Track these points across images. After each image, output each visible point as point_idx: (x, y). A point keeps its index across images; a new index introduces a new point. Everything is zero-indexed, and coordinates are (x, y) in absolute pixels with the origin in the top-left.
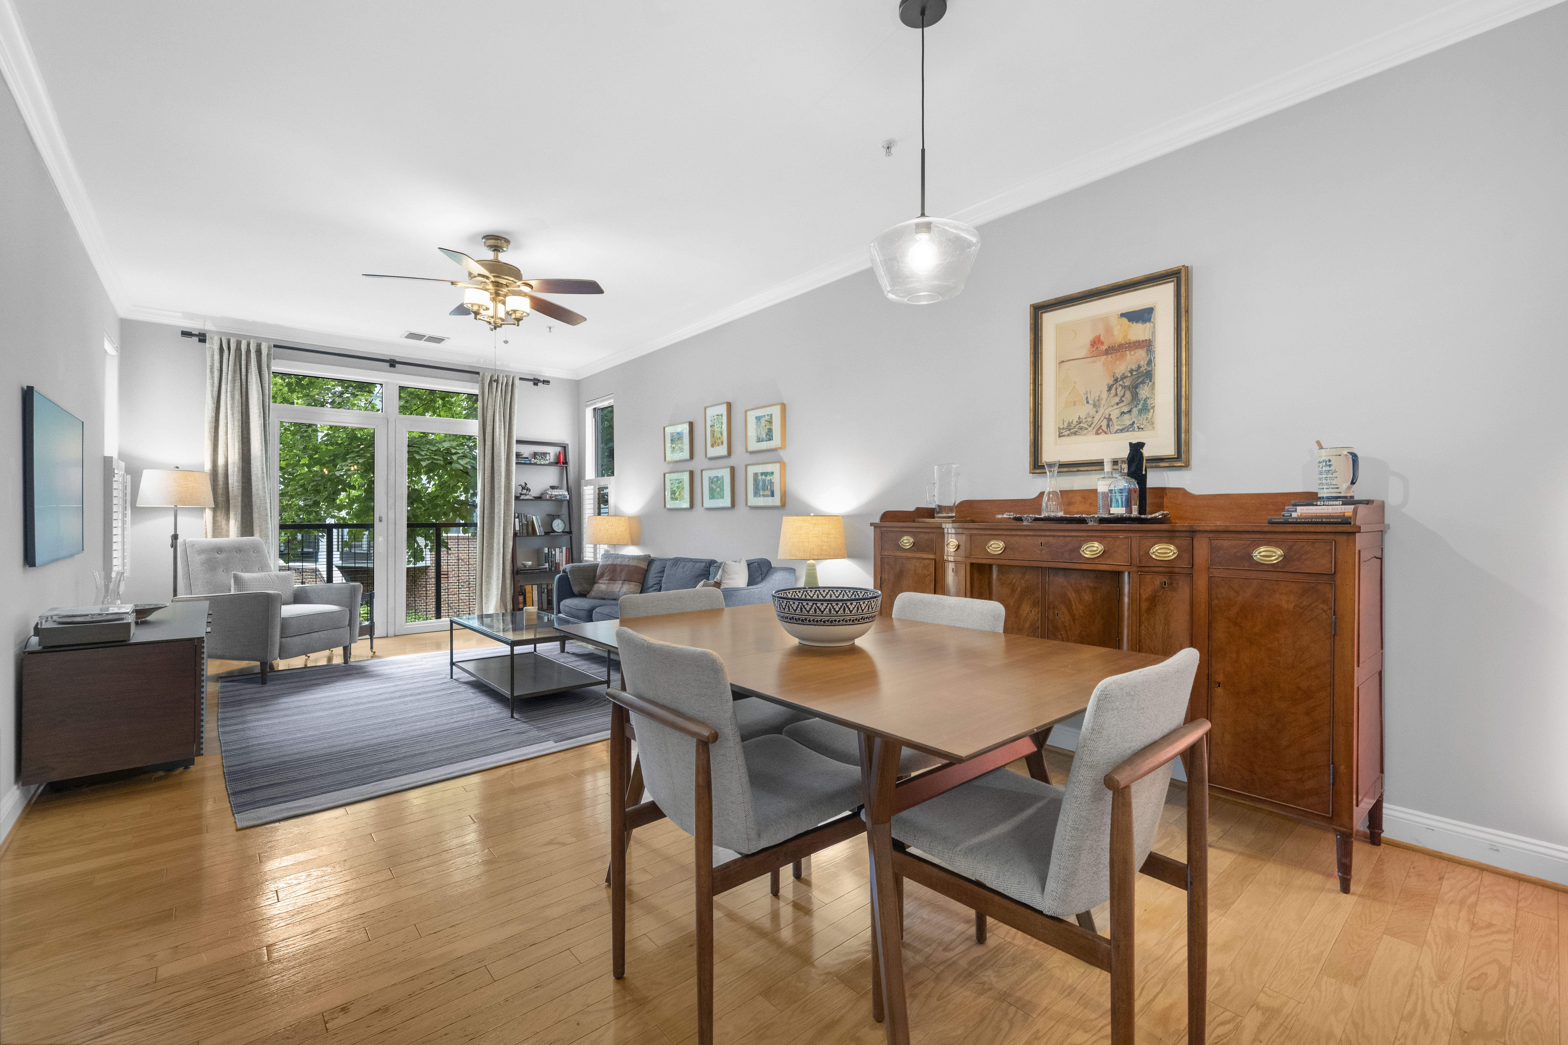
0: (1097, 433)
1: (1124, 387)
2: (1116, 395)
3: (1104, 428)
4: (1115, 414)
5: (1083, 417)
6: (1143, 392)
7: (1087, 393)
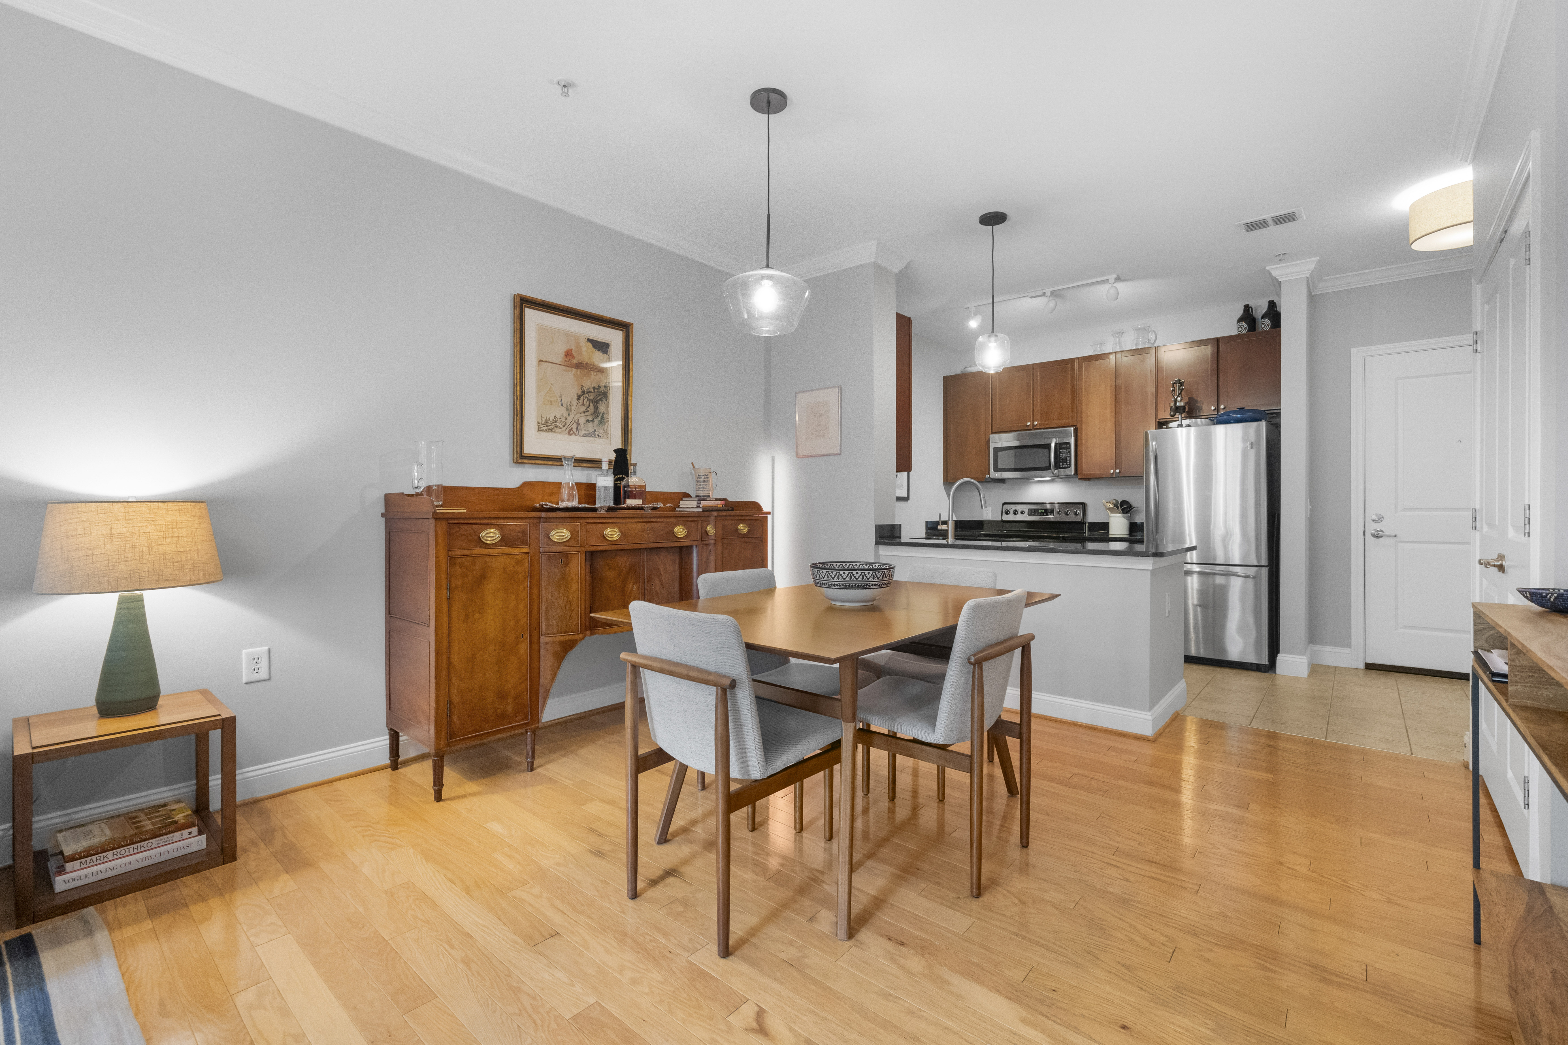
0: (569, 434)
1: (589, 400)
2: (583, 404)
3: (574, 430)
4: (582, 421)
5: (558, 417)
6: (602, 408)
7: (561, 397)
